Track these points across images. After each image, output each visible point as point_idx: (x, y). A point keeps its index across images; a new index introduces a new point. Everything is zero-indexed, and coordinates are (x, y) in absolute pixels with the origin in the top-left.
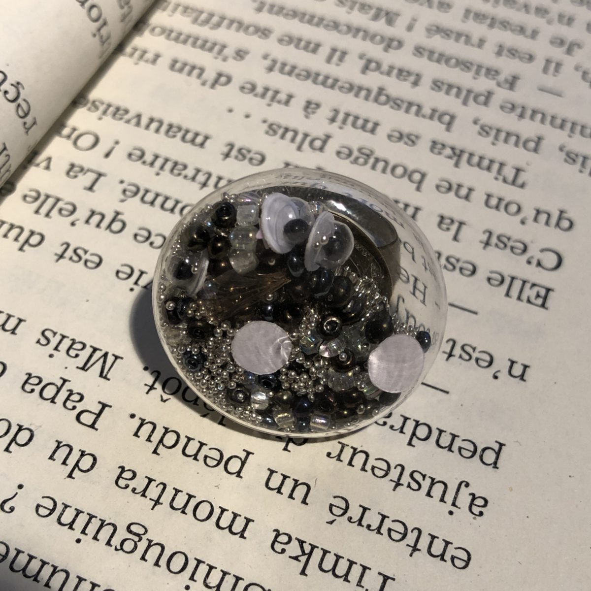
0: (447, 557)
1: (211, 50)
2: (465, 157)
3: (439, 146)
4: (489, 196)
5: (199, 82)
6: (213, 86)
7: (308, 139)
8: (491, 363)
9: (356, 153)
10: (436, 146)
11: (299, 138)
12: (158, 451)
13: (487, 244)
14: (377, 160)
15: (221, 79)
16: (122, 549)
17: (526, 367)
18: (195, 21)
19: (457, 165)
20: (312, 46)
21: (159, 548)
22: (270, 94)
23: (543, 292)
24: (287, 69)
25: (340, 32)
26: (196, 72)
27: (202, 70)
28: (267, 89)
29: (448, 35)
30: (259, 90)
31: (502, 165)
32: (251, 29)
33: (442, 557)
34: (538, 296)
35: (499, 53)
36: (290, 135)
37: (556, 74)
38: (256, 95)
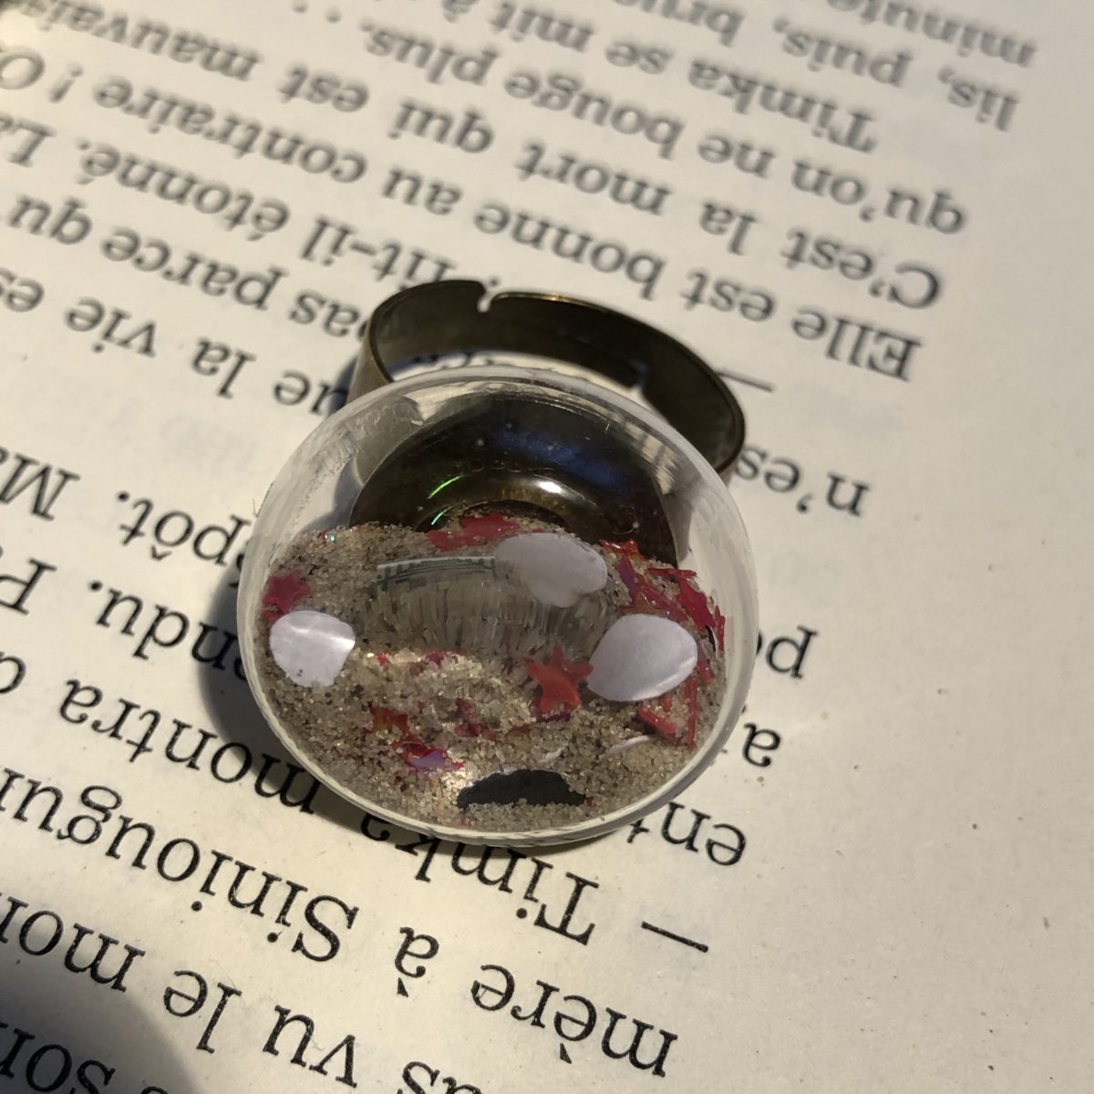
0: (700, 843)
2: (758, 92)
3: (708, 73)
4: (802, 167)
7: (452, 60)
8: (795, 481)
9: (545, 86)
10: (701, 72)
11: (435, 56)
12: (146, 651)
13: (795, 257)
14: (587, 99)
16: (70, 835)
17: (861, 489)
19: (741, 108)
21: (143, 834)
23: (899, 347)
31: (829, 107)
33: (690, 843)
34: (890, 354)
36: (415, 52)
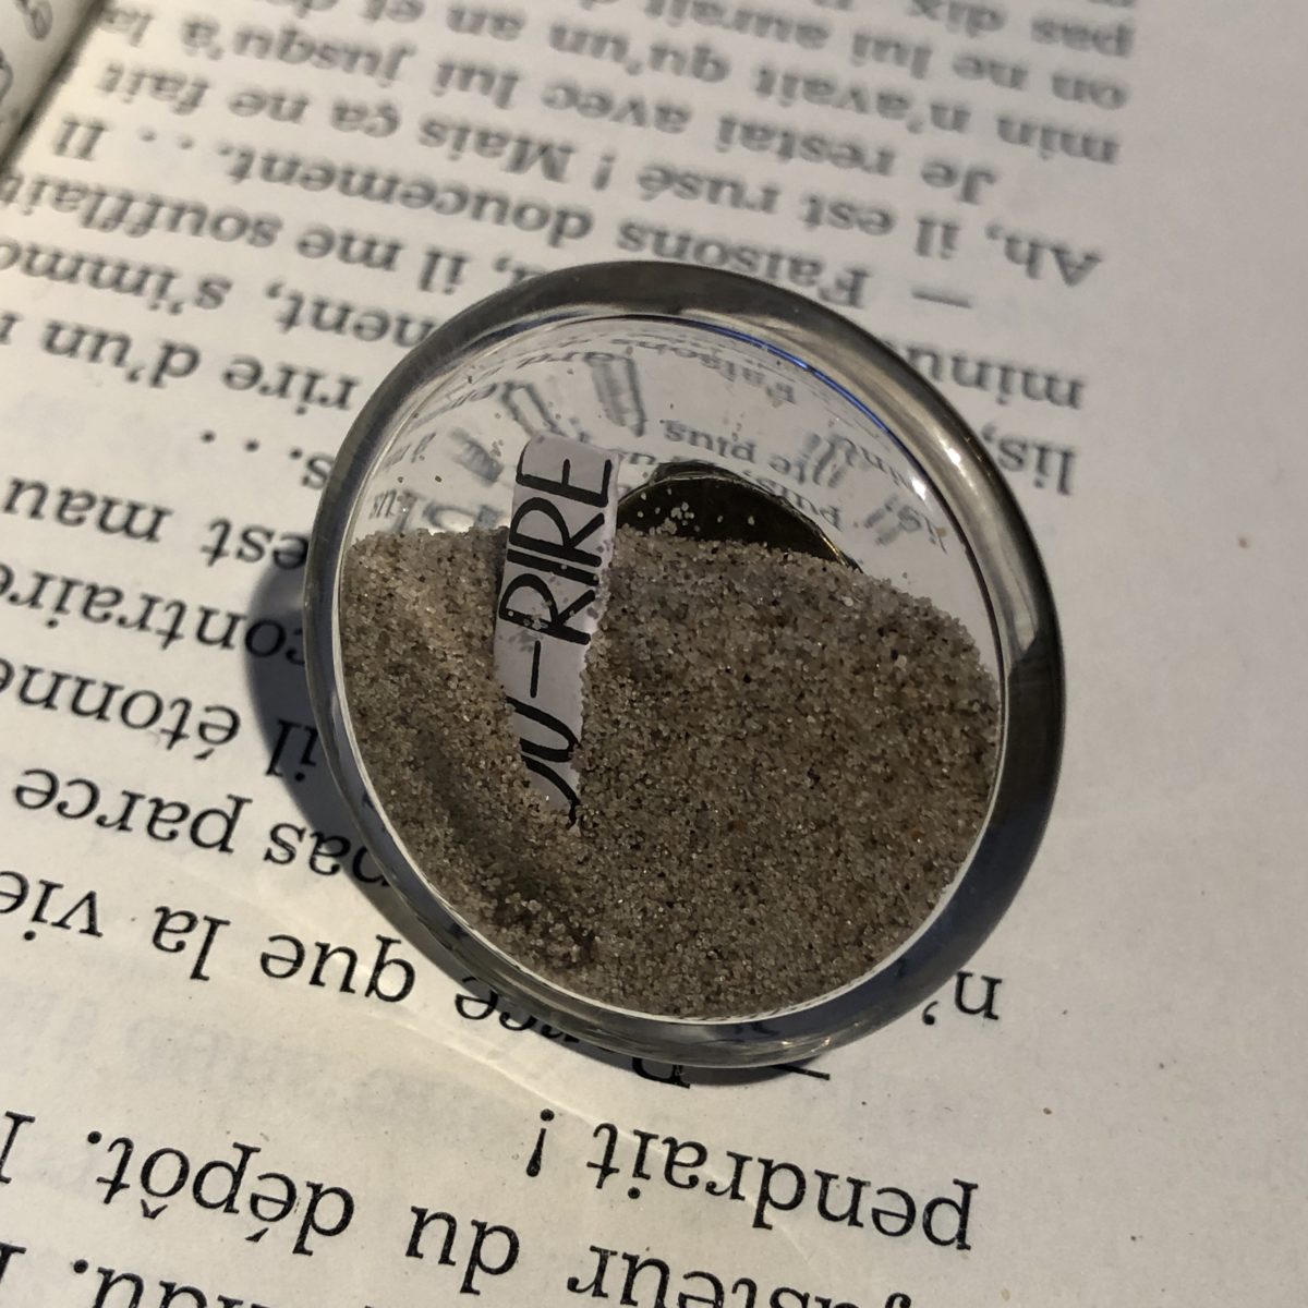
1: (138, 288)
5: (121, 372)
6: (156, 381)
15: (175, 361)
17: (992, 983)
18: (88, 220)
20: (379, 252)
22: (297, 384)
24: (330, 315)
25: (440, 207)
26: (110, 349)
27: (125, 342)
28: (289, 373)
29: (691, 188)
30: (271, 377)
32: (228, 225)
35: (813, 219)
37: (948, 251)
38: (264, 390)
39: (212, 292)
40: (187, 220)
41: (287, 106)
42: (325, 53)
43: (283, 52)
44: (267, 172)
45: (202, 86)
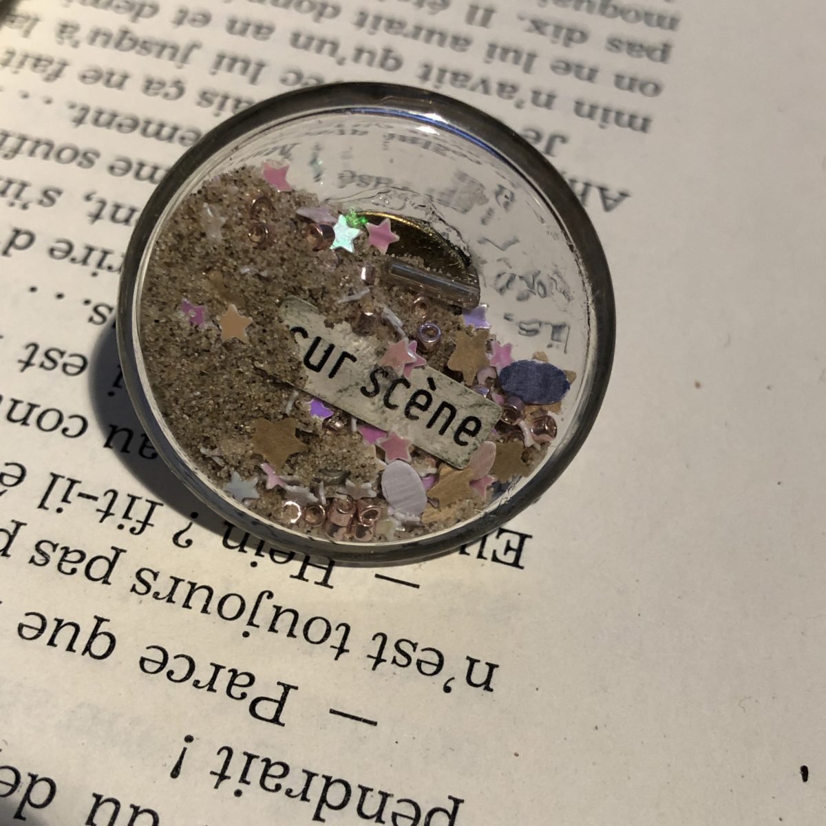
1: (3, 192)
6: (6, 252)
8: (440, 666)
15: (19, 239)
17: (492, 667)
20: (160, 174)
22: (96, 256)
24: (122, 213)
28: (90, 250)
30: (79, 252)
32: (66, 154)
34: (508, 548)
38: (73, 260)
39: (49, 197)
40: (42, 149)
41: (115, 79)
42: (144, 46)
43: (118, 45)
44: (96, 121)
45: (64, 64)
